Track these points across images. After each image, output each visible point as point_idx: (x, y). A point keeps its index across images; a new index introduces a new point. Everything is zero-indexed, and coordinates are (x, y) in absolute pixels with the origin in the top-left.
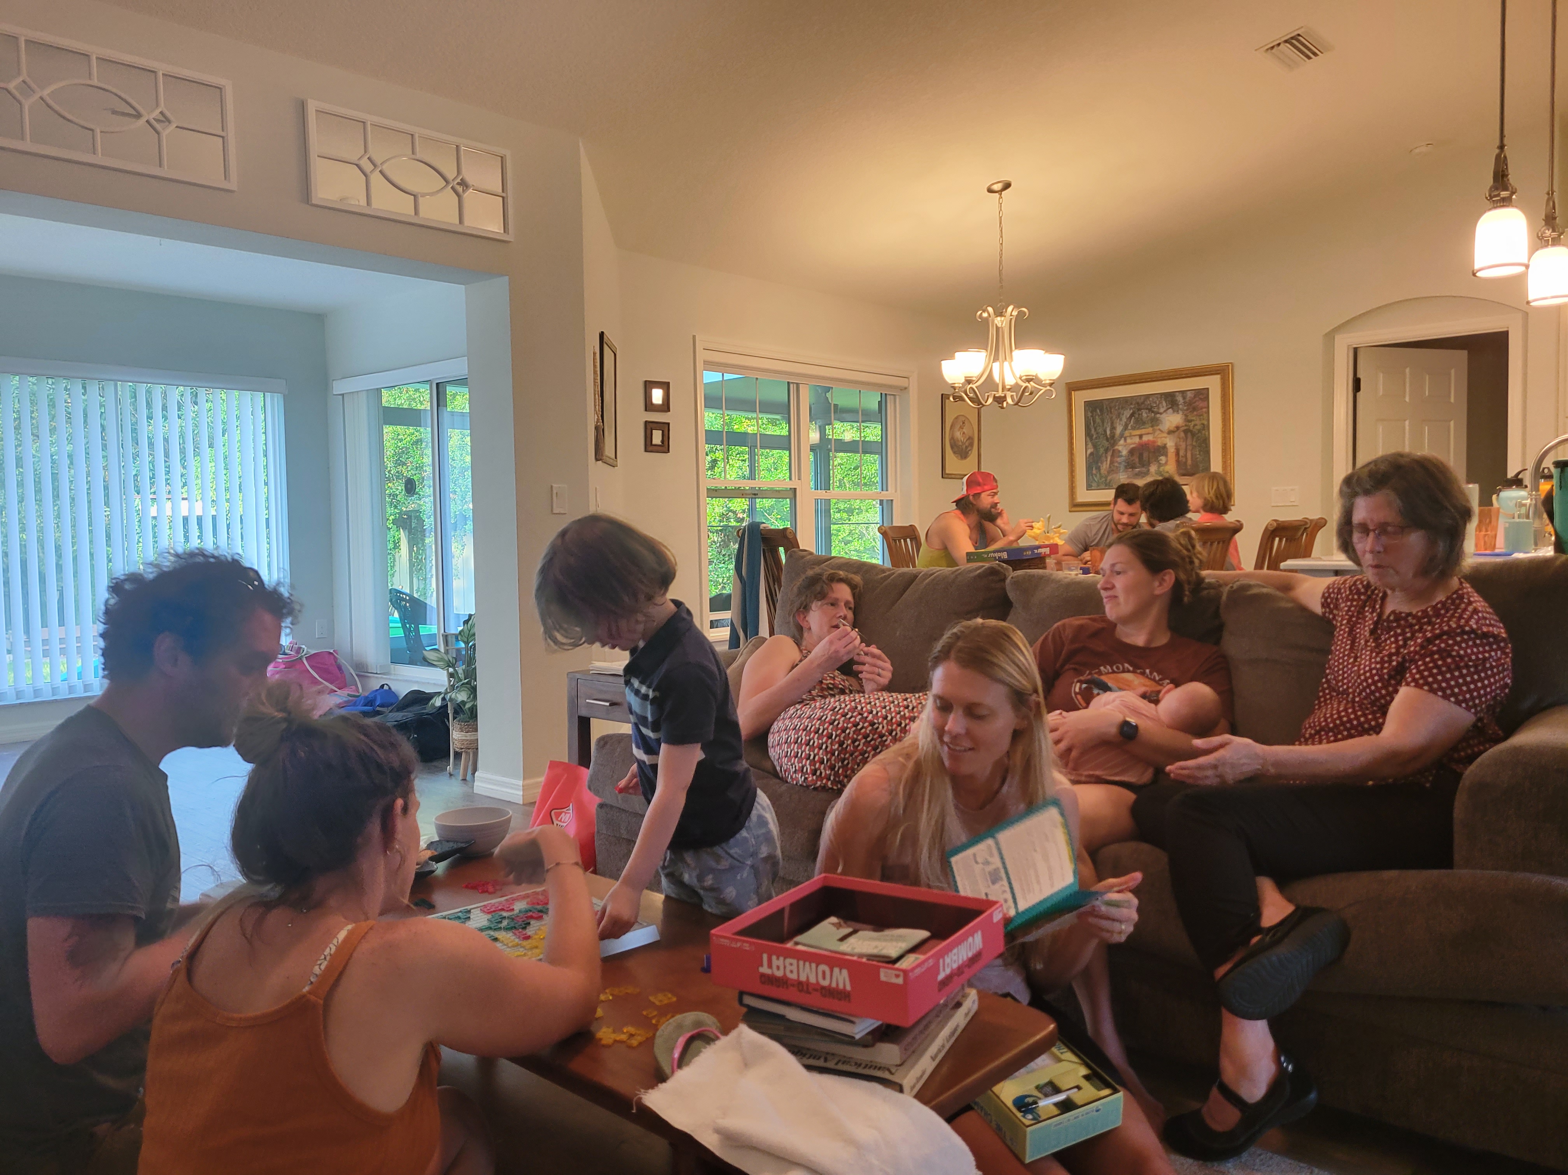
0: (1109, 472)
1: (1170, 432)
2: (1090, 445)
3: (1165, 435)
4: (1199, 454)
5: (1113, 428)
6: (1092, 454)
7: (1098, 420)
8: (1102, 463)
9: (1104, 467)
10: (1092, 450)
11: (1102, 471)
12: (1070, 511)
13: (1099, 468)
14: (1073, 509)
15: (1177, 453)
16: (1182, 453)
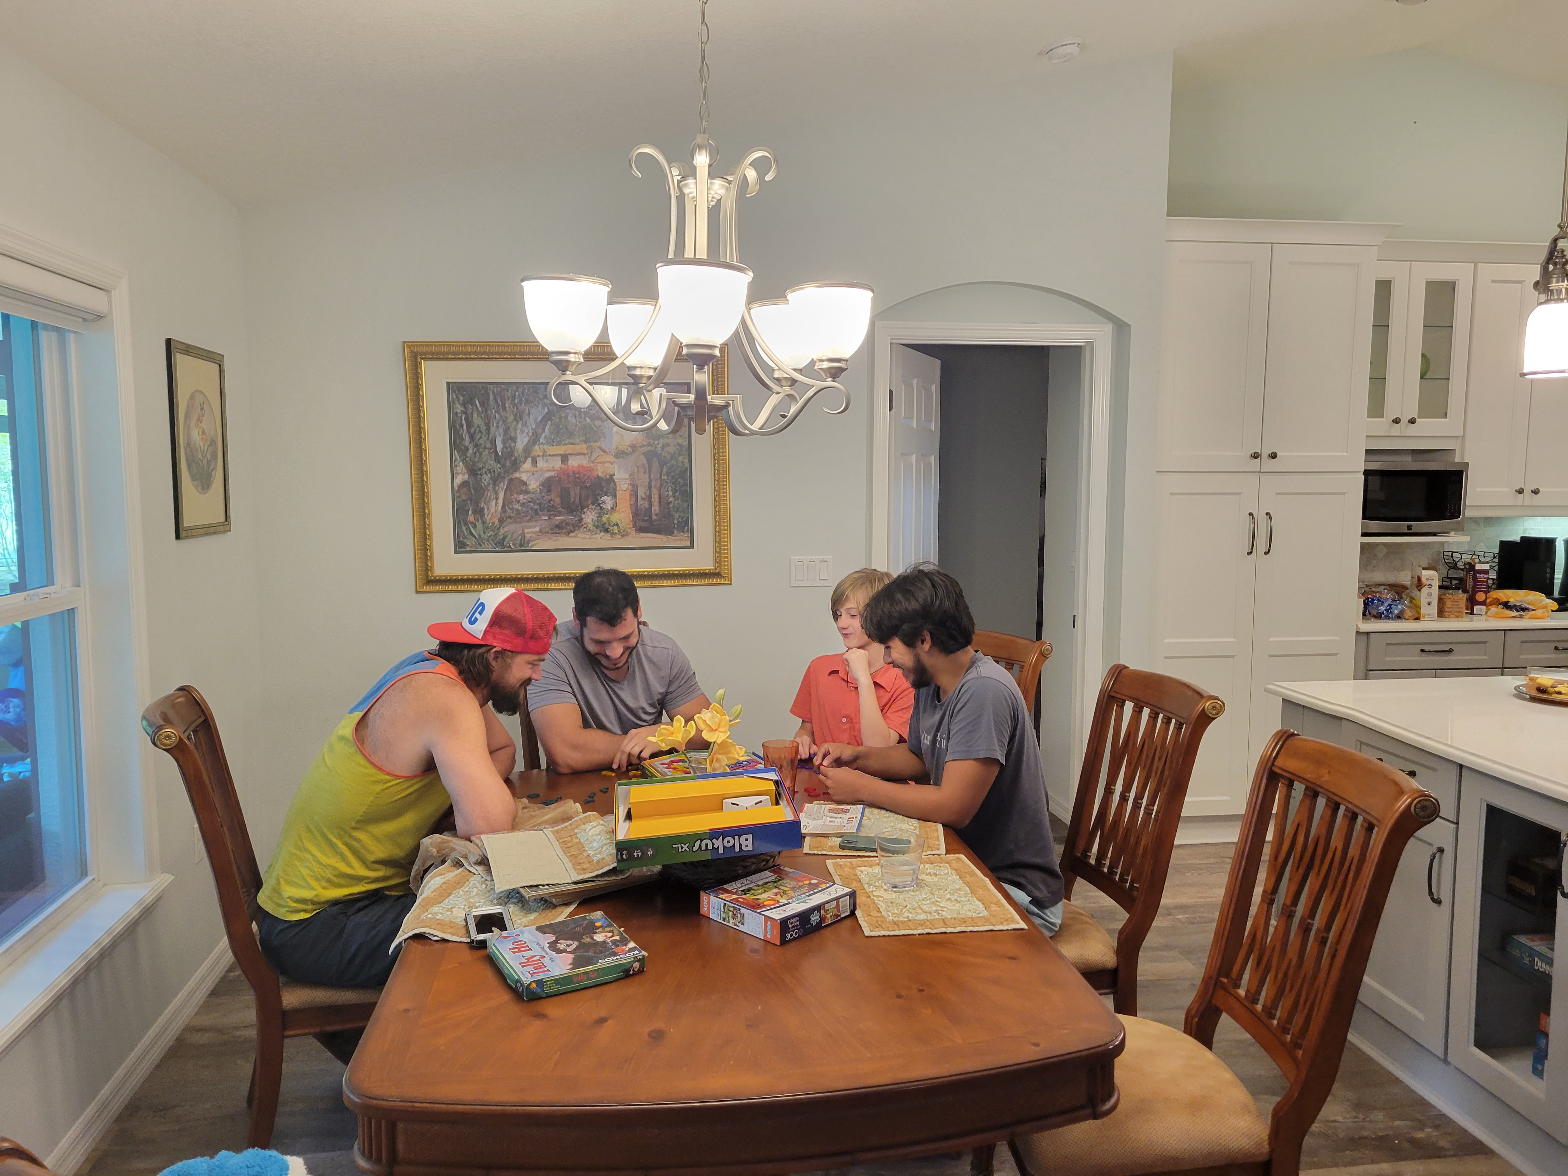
0: (501, 521)
1: (620, 454)
2: (461, 468)
3: (612, 459)
4: (674, 496)
5: (510, 439)
6: (465, 484)
7: (477, 421)
8: (487, 503)
9: (493, 510)
10: (466, 477)
11: (487, 518)
12: (417, 592)
13: (479, 512)
14: (424, 588)
15: (634, 493)
16: (641, 492)
